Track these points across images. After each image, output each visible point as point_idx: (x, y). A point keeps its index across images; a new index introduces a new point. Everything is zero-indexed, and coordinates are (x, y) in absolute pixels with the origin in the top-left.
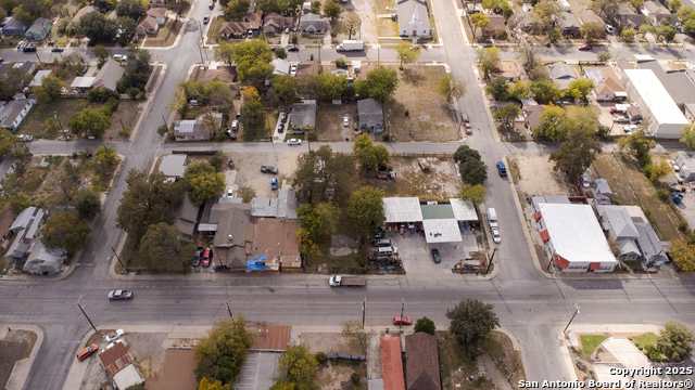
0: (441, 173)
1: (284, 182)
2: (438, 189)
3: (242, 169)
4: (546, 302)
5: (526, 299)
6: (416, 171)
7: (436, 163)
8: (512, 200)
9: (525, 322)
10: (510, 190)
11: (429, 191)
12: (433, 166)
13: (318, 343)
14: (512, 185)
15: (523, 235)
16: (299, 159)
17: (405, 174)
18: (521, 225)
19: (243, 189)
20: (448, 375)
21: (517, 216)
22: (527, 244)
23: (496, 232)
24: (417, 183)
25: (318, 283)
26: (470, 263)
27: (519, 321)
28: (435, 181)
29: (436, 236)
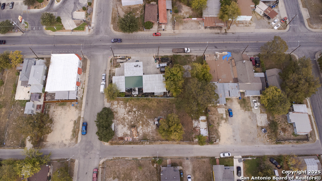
0: (125, 126)
1: (225, 116)
2: (129, 111)
3: (255, 127)
4: (92, 44)
5: (100, 45)
6: (141, 127)
7: (126, 135)
8: (87, 104)
9: (105, 35)
10: (85, 111)
11: (134, 109)
12: (129, 132)
13: (192, 25)
14: (82, 116)
15: (89, 79)
16: (219, 137)
17: (148, 125)
18: (88, 86)
19: (249, 110)
20: (141, 16)
21: (88, 92)
22: (89, 74)
23: (103, 78)
24: (142, 116)
25: (195, 52)
26: (122, 61)
27: (107, 36)
28: (130, 118)
29: (137, 66)
